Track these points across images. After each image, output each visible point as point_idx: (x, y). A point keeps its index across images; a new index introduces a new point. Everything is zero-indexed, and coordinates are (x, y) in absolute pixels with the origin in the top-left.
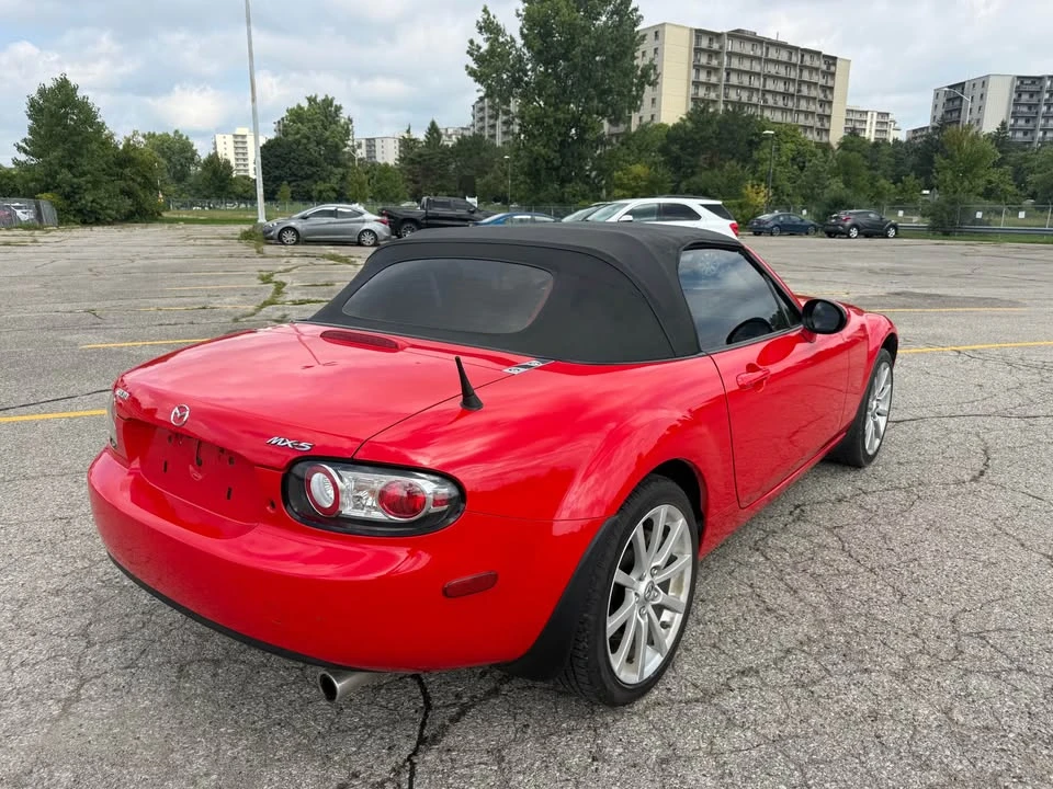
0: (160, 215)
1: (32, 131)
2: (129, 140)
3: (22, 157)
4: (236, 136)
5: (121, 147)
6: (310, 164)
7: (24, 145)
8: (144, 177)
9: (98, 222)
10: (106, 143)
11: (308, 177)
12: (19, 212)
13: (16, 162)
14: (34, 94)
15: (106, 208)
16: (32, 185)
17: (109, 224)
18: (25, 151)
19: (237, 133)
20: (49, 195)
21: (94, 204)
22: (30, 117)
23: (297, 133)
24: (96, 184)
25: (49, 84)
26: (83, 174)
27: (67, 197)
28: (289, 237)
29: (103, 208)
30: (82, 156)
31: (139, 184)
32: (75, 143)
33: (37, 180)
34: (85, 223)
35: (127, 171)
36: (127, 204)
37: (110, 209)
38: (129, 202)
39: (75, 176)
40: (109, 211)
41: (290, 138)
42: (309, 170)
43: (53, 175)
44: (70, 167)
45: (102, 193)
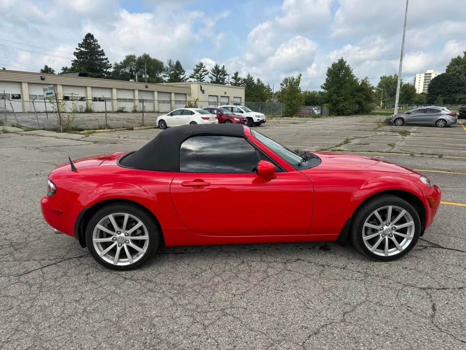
0: (370, 111)
1: (327, 80)
2: (363, 81)
3: (322, 90)
4: (426, 74)
5: (360, 84)
6: (459, 85)
7: (324, 86)
8: (367, 96)
9: (343, 114)
10: (354, 82)
11: (457, 92)
12: (315, 111)
13: (320, 93)
14: (330, 66)
15: (347, 109)
16: (323, 100)
17: (348, 115)
18: (324, 88)
19: (427, 73)
20: (327, 104)
21: (343, 108)
22: (327, 75)
23: (455, 70)
24: (345, 100)
25: (337, 62)
26: (342, 96)
27: (334, 105)
28: (399, 122)
29: (346, 109)
30: (342, 88)
31: (364, 99)
32: (341, 84)
33: (324, 99)
34: (338, 115)
35: (360, 94)
36: (357, 107)
37: (349, 109)
38: (358, 106)
39: (338, 97)
40: (348, 110)
41: (450, 73)
42: (457, 88)
43: (330, 96)
44: (337, 93)
45: (347, 103)
